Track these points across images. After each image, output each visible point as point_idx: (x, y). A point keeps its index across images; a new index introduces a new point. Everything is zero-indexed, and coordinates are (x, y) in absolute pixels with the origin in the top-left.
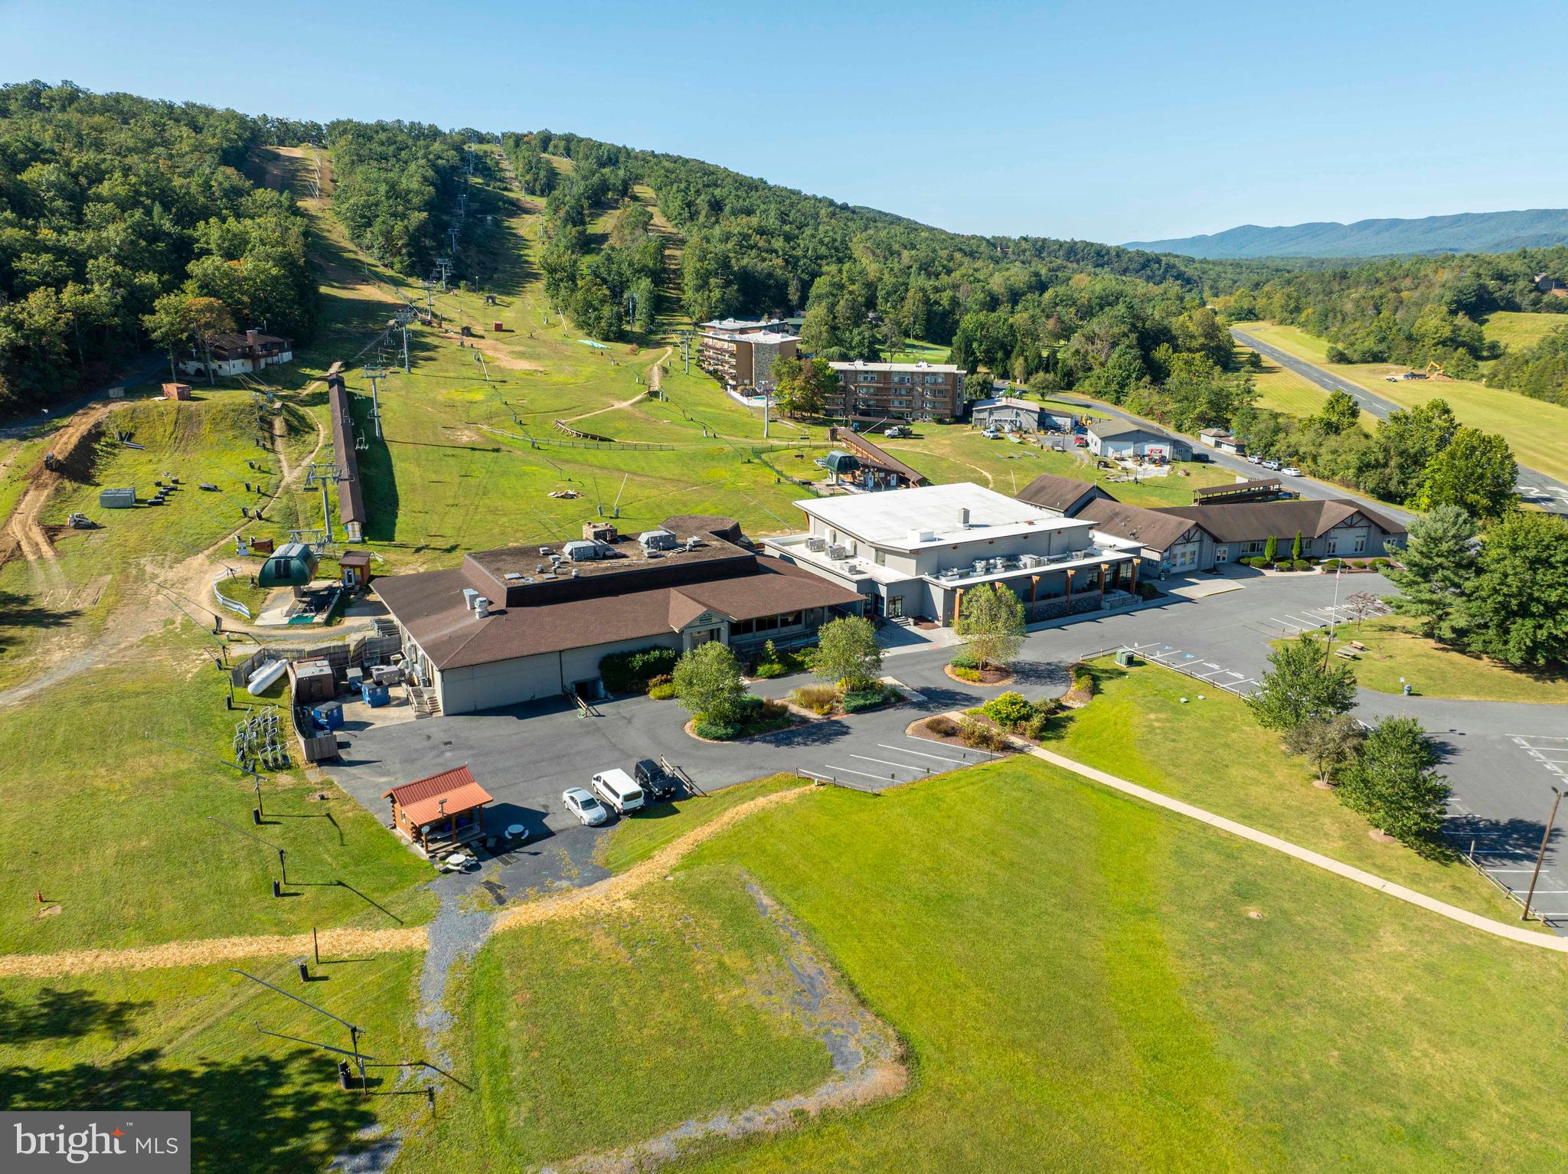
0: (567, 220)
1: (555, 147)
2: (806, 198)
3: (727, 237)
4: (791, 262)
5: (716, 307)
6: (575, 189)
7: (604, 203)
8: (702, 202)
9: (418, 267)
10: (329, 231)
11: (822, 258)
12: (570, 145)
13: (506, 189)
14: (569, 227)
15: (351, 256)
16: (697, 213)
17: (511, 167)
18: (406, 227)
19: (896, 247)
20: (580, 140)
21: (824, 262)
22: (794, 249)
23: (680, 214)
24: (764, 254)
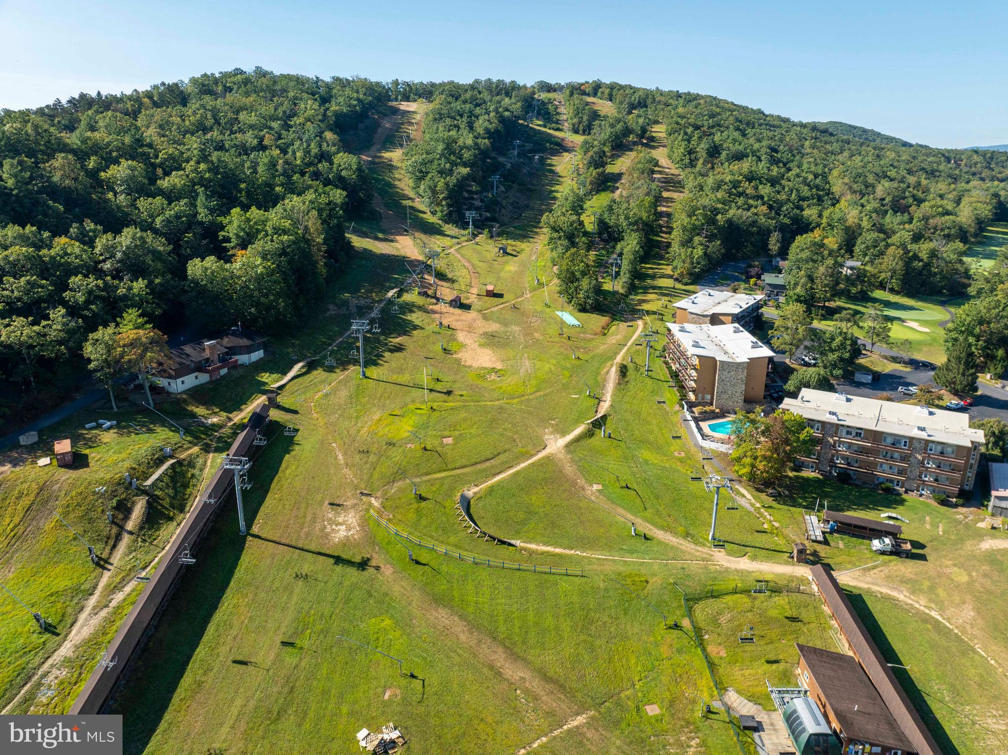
0: (590, 163)
1: (602, 93)
2: (795, 125)
3: (718, 187)
4: (775, 207)
5: (698, 263)
6: (602, 135)
7: (625, 146)
8: (702, 148)
9: (454, 215)
10: (400, 180)
11: (803, 199)
12: (613, 91)
13: (558, 129)
14: (591, 169)
15: (408, 203)
16: (697, 159)
17: (565, 112)
18: (447, 184)
19: (871, 179)
20: (622, 87)
21: (805, 204)
22: (779, 192)
23: (682, 160)
24: (751, 202)
